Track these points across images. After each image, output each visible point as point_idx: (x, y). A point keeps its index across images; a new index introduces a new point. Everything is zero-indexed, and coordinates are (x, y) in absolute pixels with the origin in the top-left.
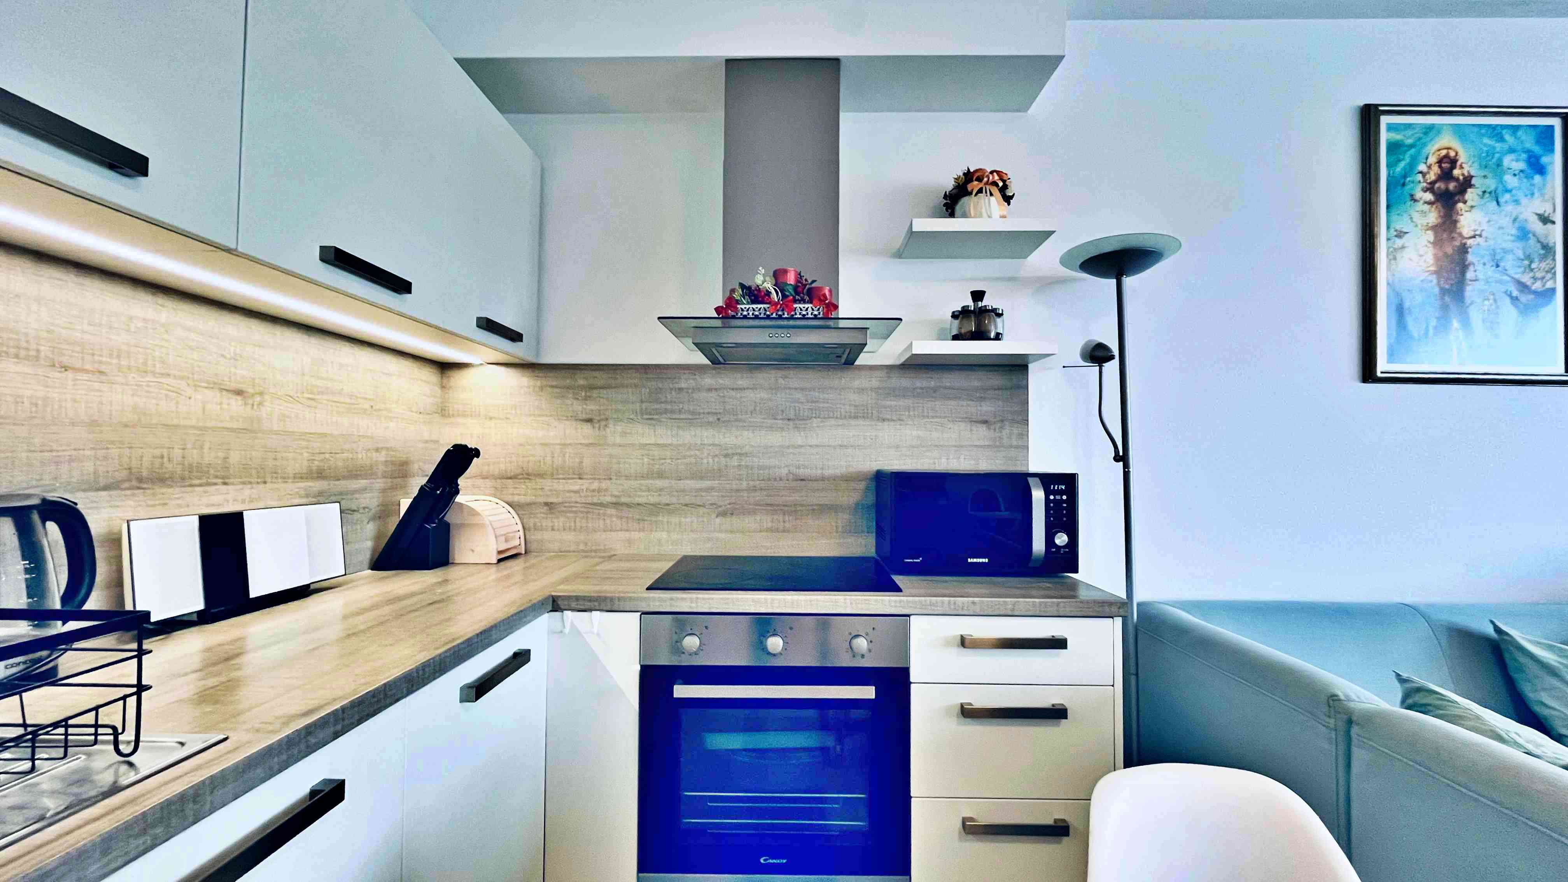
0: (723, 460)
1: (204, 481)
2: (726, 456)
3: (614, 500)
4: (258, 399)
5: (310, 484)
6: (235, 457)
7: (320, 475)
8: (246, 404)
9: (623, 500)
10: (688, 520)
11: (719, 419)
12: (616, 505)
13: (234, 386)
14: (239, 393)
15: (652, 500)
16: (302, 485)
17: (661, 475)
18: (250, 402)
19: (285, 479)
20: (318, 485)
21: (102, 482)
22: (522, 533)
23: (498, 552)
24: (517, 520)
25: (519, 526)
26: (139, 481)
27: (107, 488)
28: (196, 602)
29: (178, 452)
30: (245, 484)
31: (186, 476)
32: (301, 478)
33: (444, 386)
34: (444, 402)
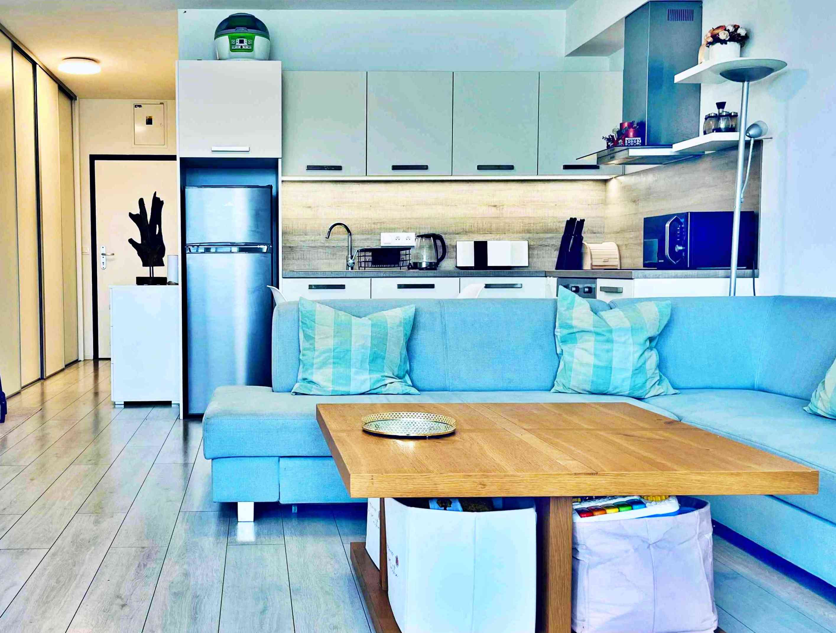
1: (484, 233)
4: (501, 207)
5: (524, 235)
6: (494, 226)
7: (529, 232)
8: (497, 209)
13: (493, 204)
14: (495, 206)
16: (521, 235)
18: (498, 208)
19: (513, 233)
20: (528, 235)
21: (457, 232)
22: (618, 260)
23: (592, 265)
24: (617, 253)
25: (618, 256)
26: (466, 232)
27: (458, 234)
28: (472, 264)
29: (476, 225)
30: (498, 234)
31: (478, 231)
32: (520, 233)
33: (605, 191)
34: (605, 198)
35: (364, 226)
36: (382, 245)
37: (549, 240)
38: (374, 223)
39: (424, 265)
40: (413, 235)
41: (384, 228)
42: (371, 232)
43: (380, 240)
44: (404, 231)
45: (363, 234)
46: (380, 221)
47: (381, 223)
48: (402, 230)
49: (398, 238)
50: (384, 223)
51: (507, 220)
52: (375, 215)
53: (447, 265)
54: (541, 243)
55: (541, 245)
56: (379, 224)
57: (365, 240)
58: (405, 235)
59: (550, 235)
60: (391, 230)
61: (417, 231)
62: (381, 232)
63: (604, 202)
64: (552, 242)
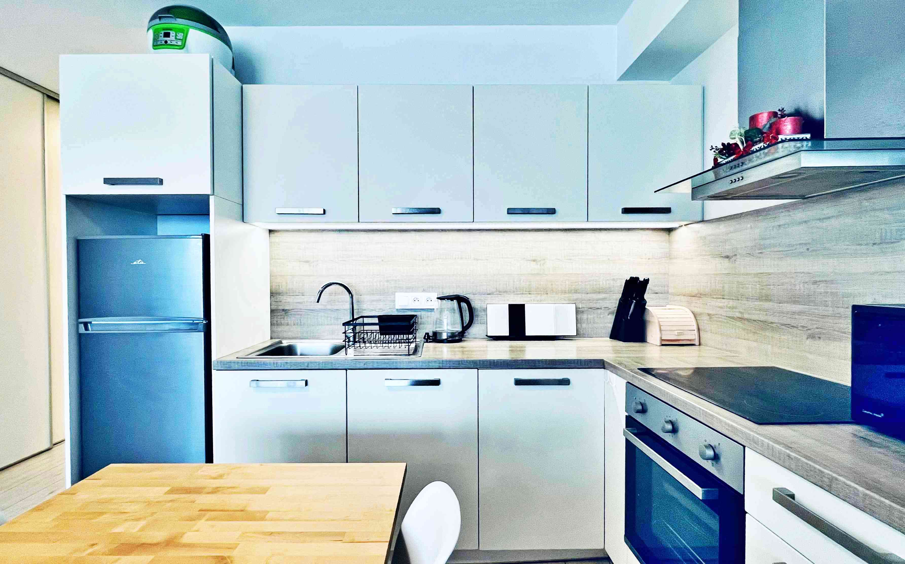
0: (812, 287)
2: (815, 283)
3: (740, 315)
4: (542, 262)
5: (571, 296)
6: (534, 285)
7: (576, 292)
8: (537, 265)
9: (746, 316)
10: (786, 337)
11: (808, 249)
12: (741, 319)
13: (532, 258)
14: (535, 261)
15: (762, 318)
16: (568, 296)
17: (767, 298)
18: (539, 263)
19: (557, 294)
20: (576, 296)
21: (489, 292)
22: (696, 332)
23: (661, 340)
24: (694, 324)
25: (695, 328)
26: (501, 292)
27: (490, 294)
28: (506, 333)
29: (511, 282)
30: (538, 294)
31: (516, 291)
32: (564, 294)
33: (670, 242)
34: (670, 251)
35: (375, 284)
37: (600, 302)
39: (444, 337)
40: (434, 296)
41: (399, 287)
42: (383, 292)
43: (395, 301)
44: (424, 291)
45: (373, 294)
46: (395, 278)
47: (395, 280)
48: (422, 289)
50: (399, 281)
51: (551, 278)
52: (387, 271)
53: (477, 331)
54: (592, 305)
55: (591, 308)
56: (393, 282)
57: (377, 301)
58: (425, 295)
59: (602, 296)
60: (410, 289)
61: (440, 290)
62: (395, 292)
63: (669, 256)
64: (607, 304)
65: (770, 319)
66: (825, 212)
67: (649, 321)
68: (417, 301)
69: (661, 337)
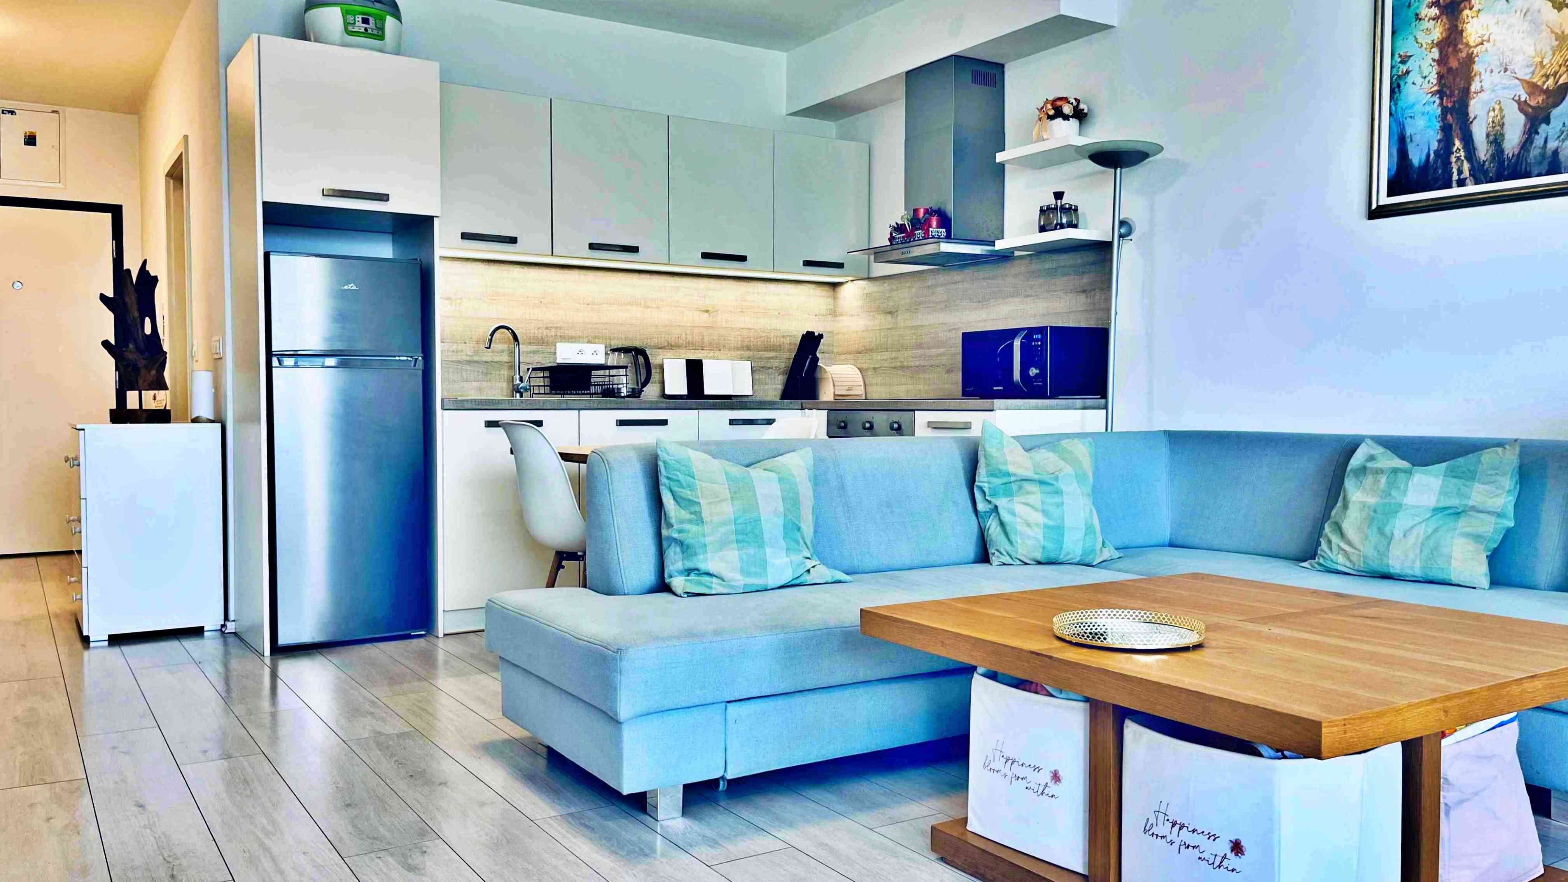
1: (694, 348)
4: (715, 313)
5: (743, 352)
6: (706, 339)
7: (748, 348)
9: (905, 364)
10: (932, 376)
13: (704, 309)
14: (707, 311)
15: (917, 363)
16: (739, 352)
17: (920, 346)
18: (711, 315)
19: (730, 349)
20: (749, 354)
21: (661, 346)
22: (862, 387)
23: (835, 395)
24: (861, 379)
25: (862, 383)
26: (671, 346)
27: (661, 348)
28: (684, 391)
29: (684, 336)
30: (714, 350)
31: (689, 345)
32: (738, 350)
33: (835, 298)
34: (834, 308)
35: (532, 332)
36: (558, 362)
37: (772, 361)
38: (547, 328)
39: (624, 392)
40: (601, 348)
41: (561, 336)
42: (541, 341)
43: (555, 353)
44: (589, 342)
45: (530, 344)
46: (555, 325)
47: (556, 328)
48: (586, 340)
49: (581, 352)
50: (560, 328)
51: (723, 332)
52: (549, 315)
53: (651, 391)
54: (762, 364)
55: (762, 367)
56: (553, 330)
57: (534, 352)
58: (589, 348)
59: (773, 354)
60: (571, 339)
61: (608, 341)
62: (556, 342)
63: (834, 313)
64: (775, 363)
65: (922, 363)
66: (955, 278)
67: (821, 378)
68: (580, 353)
69: (834, 392)
